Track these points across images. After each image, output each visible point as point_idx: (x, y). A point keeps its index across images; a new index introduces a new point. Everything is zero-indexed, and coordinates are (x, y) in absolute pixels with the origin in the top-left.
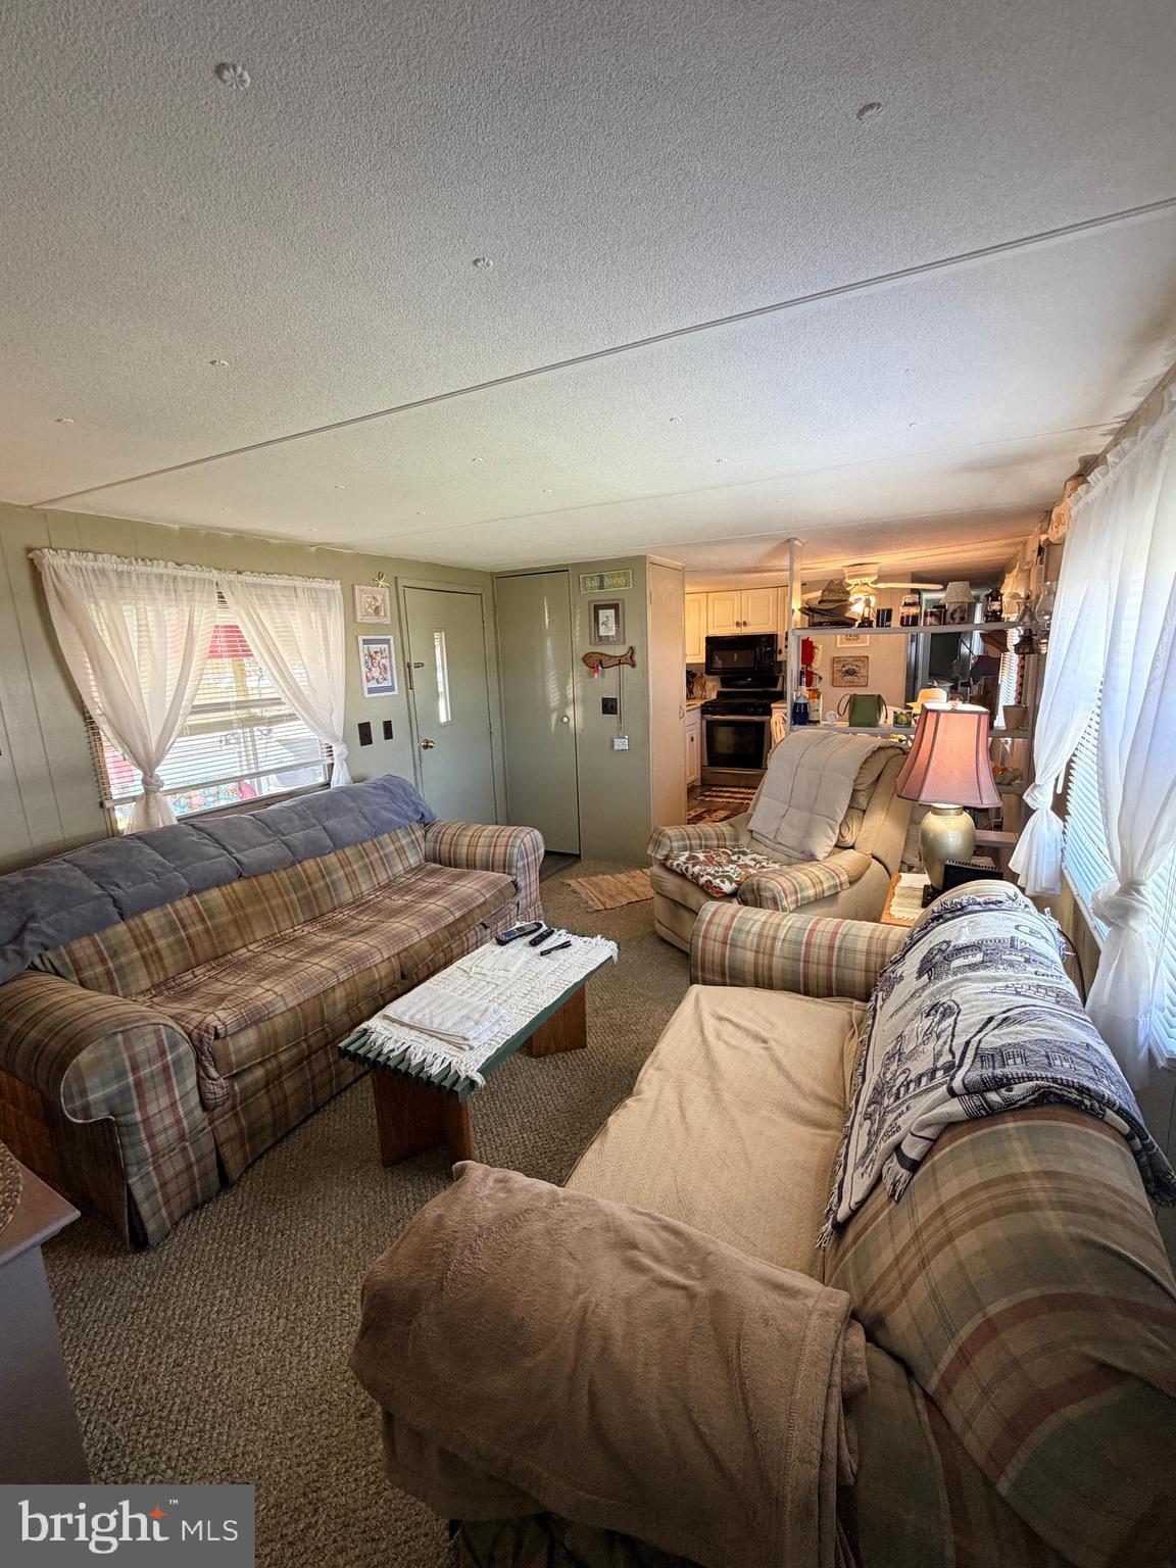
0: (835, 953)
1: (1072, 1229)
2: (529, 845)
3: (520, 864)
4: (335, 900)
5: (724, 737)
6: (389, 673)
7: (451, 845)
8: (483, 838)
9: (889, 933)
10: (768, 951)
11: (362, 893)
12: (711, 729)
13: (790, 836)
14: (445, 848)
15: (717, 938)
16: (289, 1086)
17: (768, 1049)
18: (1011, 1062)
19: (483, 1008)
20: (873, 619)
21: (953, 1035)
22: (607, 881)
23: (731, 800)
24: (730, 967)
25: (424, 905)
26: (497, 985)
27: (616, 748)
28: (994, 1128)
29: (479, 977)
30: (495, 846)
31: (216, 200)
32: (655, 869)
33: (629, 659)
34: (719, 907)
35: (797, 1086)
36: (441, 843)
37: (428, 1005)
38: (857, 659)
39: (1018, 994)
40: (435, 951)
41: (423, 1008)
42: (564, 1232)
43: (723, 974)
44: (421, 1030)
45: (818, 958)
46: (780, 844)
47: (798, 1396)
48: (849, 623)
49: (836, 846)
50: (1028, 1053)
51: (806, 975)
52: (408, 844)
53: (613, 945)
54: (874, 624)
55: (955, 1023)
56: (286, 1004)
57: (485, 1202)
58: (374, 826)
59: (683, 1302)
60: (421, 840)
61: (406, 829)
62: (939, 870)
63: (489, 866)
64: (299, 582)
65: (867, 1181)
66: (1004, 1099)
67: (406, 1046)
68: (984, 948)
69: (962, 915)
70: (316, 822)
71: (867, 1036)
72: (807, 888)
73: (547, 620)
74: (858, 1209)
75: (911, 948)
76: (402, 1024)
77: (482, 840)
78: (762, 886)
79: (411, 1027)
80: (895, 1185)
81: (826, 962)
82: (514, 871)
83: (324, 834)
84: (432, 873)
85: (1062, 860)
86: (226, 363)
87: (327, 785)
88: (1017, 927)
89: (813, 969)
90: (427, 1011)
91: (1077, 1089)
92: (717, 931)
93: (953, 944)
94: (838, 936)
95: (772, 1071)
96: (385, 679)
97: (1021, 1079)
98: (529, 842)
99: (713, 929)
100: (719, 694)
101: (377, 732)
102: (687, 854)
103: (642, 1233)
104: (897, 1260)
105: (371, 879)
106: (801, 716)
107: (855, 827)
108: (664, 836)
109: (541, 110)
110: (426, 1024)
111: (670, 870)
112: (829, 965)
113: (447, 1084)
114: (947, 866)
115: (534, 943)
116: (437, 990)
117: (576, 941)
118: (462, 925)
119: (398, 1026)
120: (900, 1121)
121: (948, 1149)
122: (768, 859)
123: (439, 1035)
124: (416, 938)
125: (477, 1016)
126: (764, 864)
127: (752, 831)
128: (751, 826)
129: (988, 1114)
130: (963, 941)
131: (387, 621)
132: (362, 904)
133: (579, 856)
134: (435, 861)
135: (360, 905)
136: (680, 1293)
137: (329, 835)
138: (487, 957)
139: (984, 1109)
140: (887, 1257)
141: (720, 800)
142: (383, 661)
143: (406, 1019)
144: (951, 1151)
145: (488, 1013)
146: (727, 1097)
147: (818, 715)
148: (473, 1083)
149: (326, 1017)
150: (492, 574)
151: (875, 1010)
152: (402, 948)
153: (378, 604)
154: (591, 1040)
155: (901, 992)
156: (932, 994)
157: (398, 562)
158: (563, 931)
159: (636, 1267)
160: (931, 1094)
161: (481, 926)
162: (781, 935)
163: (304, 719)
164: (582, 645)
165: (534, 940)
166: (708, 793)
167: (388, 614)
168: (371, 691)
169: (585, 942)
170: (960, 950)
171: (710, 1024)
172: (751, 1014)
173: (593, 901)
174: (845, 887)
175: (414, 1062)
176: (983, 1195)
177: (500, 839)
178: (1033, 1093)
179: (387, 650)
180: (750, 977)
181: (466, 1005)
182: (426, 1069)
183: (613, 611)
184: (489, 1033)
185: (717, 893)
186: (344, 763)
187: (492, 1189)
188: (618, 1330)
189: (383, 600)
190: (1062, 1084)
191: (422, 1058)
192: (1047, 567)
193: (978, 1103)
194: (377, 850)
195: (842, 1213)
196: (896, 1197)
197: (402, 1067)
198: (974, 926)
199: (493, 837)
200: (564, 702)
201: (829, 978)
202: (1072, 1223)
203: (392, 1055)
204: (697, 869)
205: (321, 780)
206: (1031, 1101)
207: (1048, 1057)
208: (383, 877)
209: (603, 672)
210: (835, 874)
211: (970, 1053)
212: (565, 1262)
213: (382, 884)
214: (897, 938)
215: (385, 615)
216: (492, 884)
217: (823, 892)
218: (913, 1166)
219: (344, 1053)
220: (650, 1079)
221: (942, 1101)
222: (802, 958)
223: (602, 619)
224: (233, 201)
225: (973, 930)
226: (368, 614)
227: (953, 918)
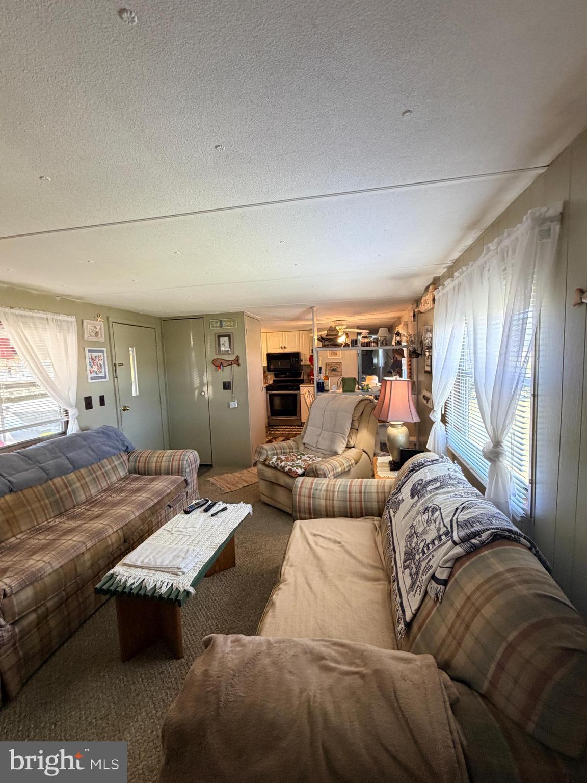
0: (363, 495)
1: (532, 591)
2: (192, 459)
3: (188, 470)
4: (75, 501)
5: (277, 401)
6: (103, 369)
7: (145, 463)
8: (165, 457)
9: (384, 482)
10: (331, 498)
11: (91, 495)
12: (271, 398)
13: (324, 444)
14: (141, 465)
15: (306, 495)
16: (52, 623)
17: (342, 547)
18: (475, 525)
19: (186, 549)
20: (349, 343)
21: (442, 519)
22: (229, 476)
23: (284, 432)
24: (313, 509)
25: (134, 498)
26: (190, 536)
27: (231, 407)
28: (479, 555)
29: (178, 533)
30: (173, 461)
31: (88, 82)
32: (260, 466)
33: (237, 362)
34: (304, 480)
35: (360, 562)
36: (139, 462)
37: (151, 553)
38: (337, 364)
39: (462, 497)
40: (143, 524)
41: (148, 556)
42: (282, 661)
43: (310, 513)
44: (149, 568)
45: (355, 498)
46: (319, 448)
47: (432, 713)
48: (339, 345)
49: (347, 447)
50: (480, 520)
51: (350, 508)
52: (119, 465)
53: (249, 506)
54: (350, 346)
55: (441, 514)
56: (52, 567)
57: (231, 655)
58: (99, 455)
59: (358, 681)
60: (127, 462)
61: (117, 455)
62: (396, 453)
63: (169, 472)
64: (50, 316)
65: (418, 598)
66: (480, 542)
67: (142, 579)
68: (439, 480)
69: (423, 468)
70: (62, 455)
71: (390, 531)
72: (338, 468)
73: (192, 343)
74: (416, 613)
75: (403, 486)
76: (136, 567)
77: (164, 458)
78: (318, 468)
79: (142, 568)
80: (437, 595)
81: (359, 500)
82: (184, 474)
83: (67, 462)
84: (135, 479)
85: (447, 443)
86: (50, 179)
87: (64, 433)
88: (448, 469)
89: (353, 504)
90: (151, 557)
91: (507, 531)
92: (305, 492)
93: (424, 480)
94: (363, 486)
95: (347, 557)
96: (100, 372)
97: (484, 531)
98: (191, 457)
99: (303, 490)
100: (274, 381)
101: (96, 402)
102: (276, 457)
103: (324, 651)
104: (450, 631)
105: (97, 486)
106: (321, 388)
107: (354, 437)
108: (263, 449)
109: (278, 77)
110: (153, 564)
111: (268, 466)
112: (361, 501)
113: (173, 597)
114: (401, 450)
115: (206, 510)
116: (155, 544)
117: (230, 507)
118: (158, 506)
119: (133, 568)
120: (430, 563)
121: (460, 570)
122: (315, 456)
123: (162, 569)
124: (133, 517)
125: (183, 555)
126: (314, 458)
127: (304, 444)
128: (304, 441)
129: (475, 550)
130: (429, 478)
131: (103, 340)
132: (93, 502)
133: (211, 466)
134: (136, 473)
135: (91, 502)
136: (356, 677)
137: (70, 462)
138: (179, 521)
139: (472, 547)
140: (443, 631)
141: (279, 432)
142: (100, 362)
143: (139, 563)
144: (462, 571)
145: (190, 552)
146: (329, 574)
147: (328, 387)
148: (188, 593)
149: (78, 572)
150: (160, 318)
151: (390, 518)
152: (125, 524)
153: (97, 330)
154: (238, 562)
155: (404, 507)
156: (423, 504)
157: (110, 308)
158: (220, 502)
159: (327, 669)
160: (443, 547)
161: (168, 507)
162: (337, 489)
163: (53, 397)
164: (211, 355)
165: (206, 509)
166: (272, 430)
167: (103, 336)
168: (92, 378)
169: (234, 506)
170: (429, 482)
171: (311, 539)
172: (329, 531)
173: (224, 488)
174: (353, 466)
175: (149, 588)
176: (487, 586)
177: (175, 457)
178: (491, 536)
179: (102, 356)
180: (324, 513)
181: (175, 550)
182: (157, 591)
183: (227, 338)
184: (193, 563)
185: (295, 474)
186: (76, 420)
187: (231, 647)
188: (330, 708)
189: (100, 329)
190: (501, 530)
191: (154, 585)
192: (417, 323)
193: (469, 546)
194: (100, 468)
195: (408, 616)
196: (440, 600)
197: (142, 592)
198: (431, 471)
199: (170, 456)
200: (202, 384)
201: (361, 507)
202: (530, 588)
203: (133, 586)
204: (283, 464)
205: (60, 430)
206: (491, 540)
207: (489, 520)
208: (104, 485)
209: (223, 368)
210: (348, 460)
211: (455, 525)
212: (288, 677)
213: (104, 489)
214: (389, 484)
215: (101, 337)
216: (173, 482)
217: (345, 469)
218: (445, 583)
219: (99, 591)
220: (288, 571)
221: (451, 549)
222: (348, 500)
223: (222, 342)
224: (98, 85)
225: (431, 473)
226: (91, 336)
227: (419, 469)
